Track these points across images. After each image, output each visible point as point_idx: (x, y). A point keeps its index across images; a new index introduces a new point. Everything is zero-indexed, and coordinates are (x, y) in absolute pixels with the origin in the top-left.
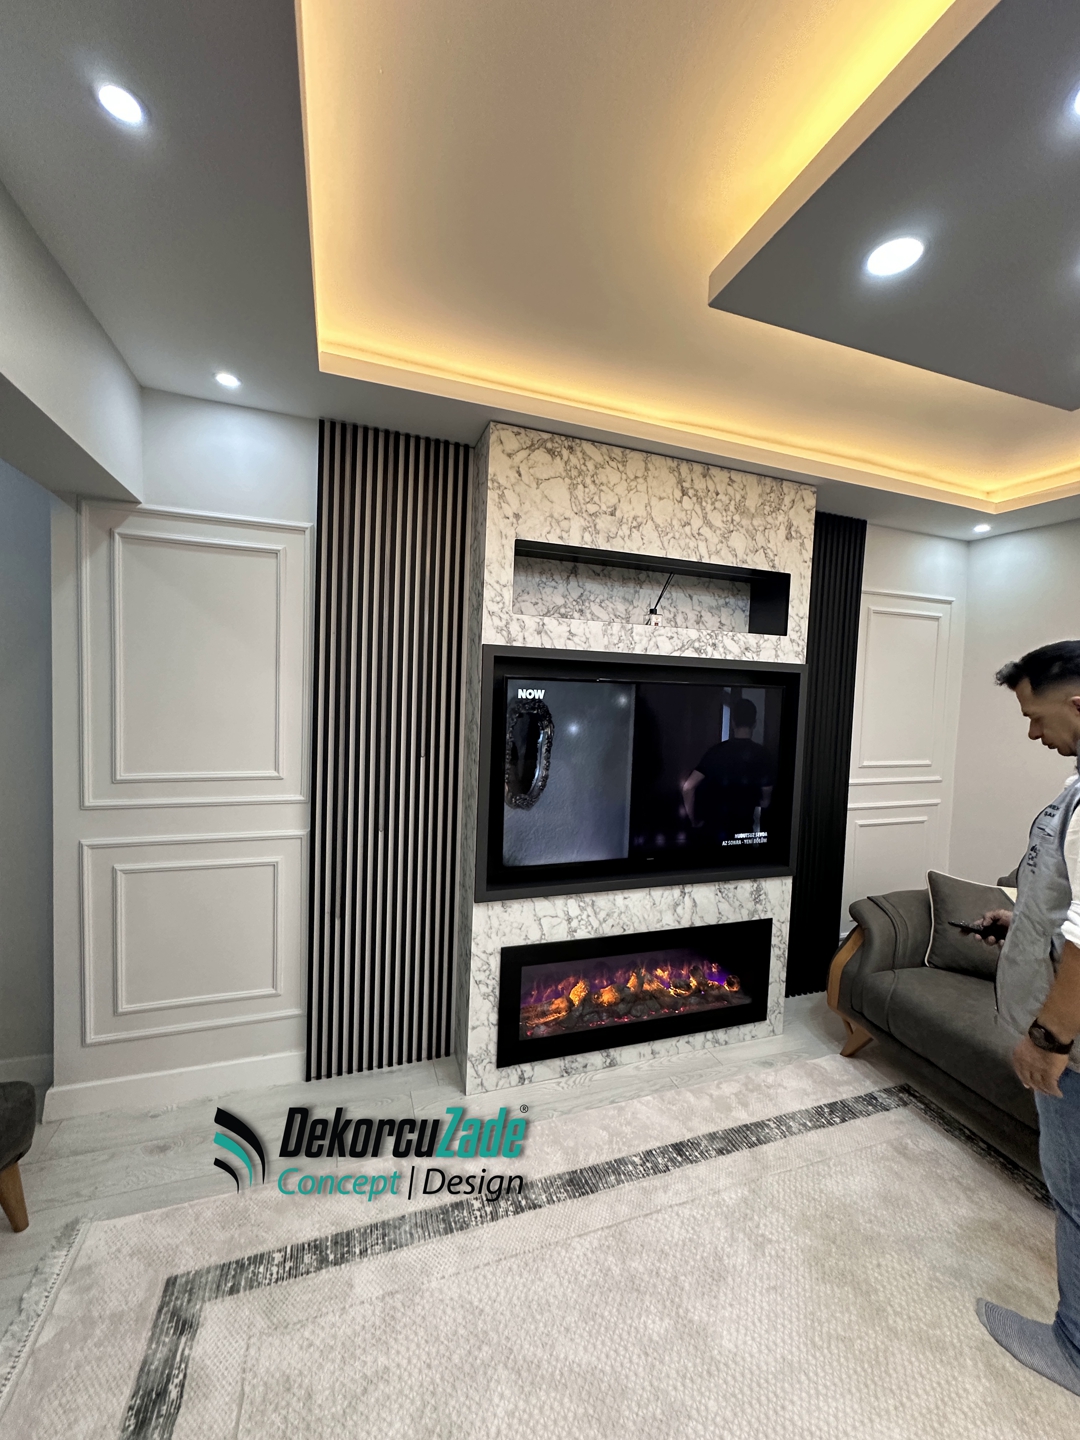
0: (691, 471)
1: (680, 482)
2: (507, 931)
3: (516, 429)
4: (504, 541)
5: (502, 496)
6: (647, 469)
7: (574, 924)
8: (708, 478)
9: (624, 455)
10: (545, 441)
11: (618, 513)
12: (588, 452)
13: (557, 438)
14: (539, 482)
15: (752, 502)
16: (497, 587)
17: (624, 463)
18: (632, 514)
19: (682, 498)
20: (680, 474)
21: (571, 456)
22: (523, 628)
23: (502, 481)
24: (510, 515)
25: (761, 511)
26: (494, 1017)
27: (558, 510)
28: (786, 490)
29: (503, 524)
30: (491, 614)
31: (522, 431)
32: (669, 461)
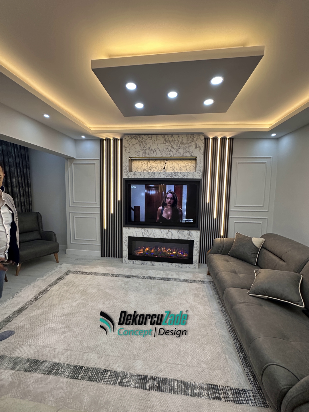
0: (168, 136)
1: (165, 139)
2: (130, 233)
3: (128, 136)
4: (127, 158)
5: (126, 149)
6: (157, 138)
7: (143, 234)
8: (172, 137)
9: (151, 136)
10: (134, 137)
11: (151, 149)
12: (143, 137)
13: (137, 135)
14: (133, 145)
15: (185, 141)
16: (125, 167)
17: (151, 138)
18: (154, 149)
19: (166, 143)
20: (165, 138)
21: (140, 139)
22: (131, 174)
23: (126, 146)
24: (128, 152)
25: (187, 143)
26: (128, 250)
27: (137, 150)
28: (194, 136)
29: (126, 154)
30: (125, 172)
31: (129, 136)
32: (162, 135)
